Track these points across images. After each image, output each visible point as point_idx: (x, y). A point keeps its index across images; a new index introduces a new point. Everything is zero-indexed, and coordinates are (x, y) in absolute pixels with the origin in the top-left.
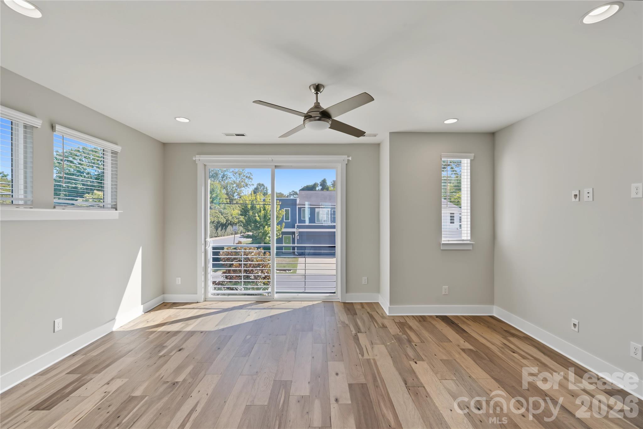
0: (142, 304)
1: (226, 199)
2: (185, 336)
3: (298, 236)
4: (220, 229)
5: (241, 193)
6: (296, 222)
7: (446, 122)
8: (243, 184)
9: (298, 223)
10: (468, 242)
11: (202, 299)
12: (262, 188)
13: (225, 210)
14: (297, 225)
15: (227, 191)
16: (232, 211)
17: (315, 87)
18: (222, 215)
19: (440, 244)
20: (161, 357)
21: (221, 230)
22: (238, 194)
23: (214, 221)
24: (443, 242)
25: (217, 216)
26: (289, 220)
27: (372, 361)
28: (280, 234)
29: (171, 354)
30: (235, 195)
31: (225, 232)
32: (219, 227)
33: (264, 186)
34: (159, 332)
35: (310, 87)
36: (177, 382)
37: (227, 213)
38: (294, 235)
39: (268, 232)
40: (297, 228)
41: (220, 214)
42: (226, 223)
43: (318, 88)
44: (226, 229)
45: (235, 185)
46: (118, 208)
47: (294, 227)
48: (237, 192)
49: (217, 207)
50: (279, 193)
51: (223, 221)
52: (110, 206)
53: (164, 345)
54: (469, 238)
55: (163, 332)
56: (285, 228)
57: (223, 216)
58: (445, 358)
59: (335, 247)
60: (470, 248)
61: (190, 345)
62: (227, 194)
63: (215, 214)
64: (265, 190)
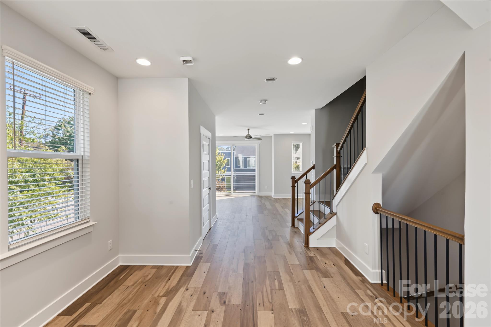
14: (235, 170)
24: (292, 172)
26: (229, 166)
28: (223, 175)
43: (249, 129)
56: (227, 171)
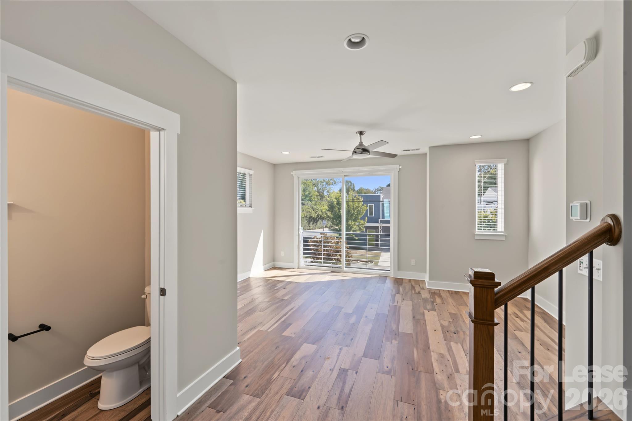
0: (263, 265)
1: (317, 196)
2: (286, 283)
3: (381, 231)
4: (311, 223)
5: (330, 191)
6: (380, 217)
7: (471, 138)
8: (331, 181)
9: (382, 218)
10: (503, 234)
11: (297, 267)
12: (349, 185)
13: (316, 206)
14: (380, 220)
15: (318, 189)
16: (322, 207)
17: (359, 133)
18: (314, 210)
19: (474, 235)
20: (275, 290)
21: (313, 224)
22: (328, 192)
23: (307, 216)
24: (477, 233)
25: (309, 211)
26: (373, 215)
27: (398, 307)
28: (363, 228)
29: (281, 289)
30: (325, 192)
31: (316, 226)
32: (311, 221)
33: (351, 183)
34: (273, 280)
35: (356, 133)
36: (284, 300)
37: (317, 208)
38: (377, 230)
39: (351, 226)
40: (380, 223)
41: (312, 209)
42: (317, 217)
43: (361, 133)
44: (316, 223)
45: (324, 183)
46: (252, 207)
47: (378, 222)
48: (327, 190)
49: (309, 204)
50: (366, 189)
51: (314, 215)
52: (248, 206)
53: (277, 285)
54: (503, 231)
55: (275, 280)
56: (368, 222)
57: (314, 212)
58: (453, 312)
59: (390, 235)
60: (503, 238)
61: (289, 287)
62: (318, 192)
63: (307, 209)
64: (352, 186)
